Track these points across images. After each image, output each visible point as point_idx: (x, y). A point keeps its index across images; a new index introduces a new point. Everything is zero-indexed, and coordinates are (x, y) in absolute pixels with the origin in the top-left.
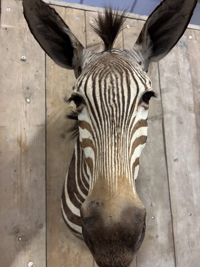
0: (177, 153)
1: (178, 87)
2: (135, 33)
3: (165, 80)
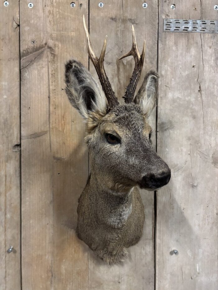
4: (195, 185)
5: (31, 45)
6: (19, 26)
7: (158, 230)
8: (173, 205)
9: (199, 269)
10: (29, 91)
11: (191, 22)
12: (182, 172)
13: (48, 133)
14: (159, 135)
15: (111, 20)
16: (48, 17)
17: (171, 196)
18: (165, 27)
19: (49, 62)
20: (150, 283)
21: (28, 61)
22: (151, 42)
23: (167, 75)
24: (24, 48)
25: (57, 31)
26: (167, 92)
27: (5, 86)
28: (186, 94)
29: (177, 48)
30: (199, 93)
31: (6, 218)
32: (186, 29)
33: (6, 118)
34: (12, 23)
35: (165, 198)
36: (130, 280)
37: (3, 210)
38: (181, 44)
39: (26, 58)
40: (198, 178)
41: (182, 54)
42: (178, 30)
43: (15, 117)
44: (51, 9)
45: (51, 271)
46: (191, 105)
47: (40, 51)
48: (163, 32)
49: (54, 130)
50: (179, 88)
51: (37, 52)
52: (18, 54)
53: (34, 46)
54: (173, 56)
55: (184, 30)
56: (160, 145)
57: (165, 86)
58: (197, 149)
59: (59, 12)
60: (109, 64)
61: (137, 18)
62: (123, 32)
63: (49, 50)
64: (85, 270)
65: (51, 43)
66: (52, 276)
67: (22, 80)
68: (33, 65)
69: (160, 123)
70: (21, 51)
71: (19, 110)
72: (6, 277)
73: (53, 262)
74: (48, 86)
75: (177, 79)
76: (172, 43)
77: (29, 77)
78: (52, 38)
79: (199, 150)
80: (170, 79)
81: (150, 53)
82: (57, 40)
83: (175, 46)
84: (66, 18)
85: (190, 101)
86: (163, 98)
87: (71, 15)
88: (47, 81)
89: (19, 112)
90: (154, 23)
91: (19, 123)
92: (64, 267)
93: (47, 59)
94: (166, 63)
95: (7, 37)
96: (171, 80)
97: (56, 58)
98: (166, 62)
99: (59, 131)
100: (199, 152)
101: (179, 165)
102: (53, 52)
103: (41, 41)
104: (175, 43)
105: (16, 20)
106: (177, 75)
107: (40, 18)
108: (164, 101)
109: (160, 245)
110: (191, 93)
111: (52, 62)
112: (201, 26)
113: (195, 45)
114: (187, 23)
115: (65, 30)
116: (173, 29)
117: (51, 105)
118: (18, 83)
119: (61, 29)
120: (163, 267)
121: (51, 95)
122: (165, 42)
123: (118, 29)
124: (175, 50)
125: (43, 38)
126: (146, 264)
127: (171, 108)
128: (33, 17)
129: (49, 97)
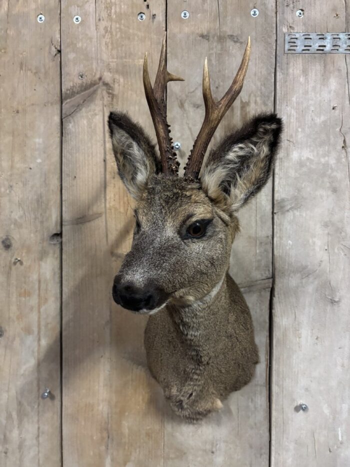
0: (307, 390)
1: (335, 190)
2: (205, 33)
3: (292, 173)
4: (337, 300)
5: (78, 81)
6: (60, 51)
7: (275, 370)
8: (300, 332)
9: (342, 437)
10: (75, 151)
11: (329, 37)
12: (315, 278)
13: (104, 216)
14: (278, 218)
15: (201, 38)
16: (104, 36)
17: (295, 317)
18: (287, 47)
19: (105, 106)
20: (261, 455)
21: (73, 106)
22: (264, 72)
23: (290, 122)
24: (67, 85)
25: (117, 59)
26: (291, 150)
27: (39, 144)
28: (321, 153)
29: (307, 80)
30: (344, 151)
31: (39, 345)
32: (321, 48)
33: (41, 194)
34: (50, 48)
35: (286, 320)
36: (230, 449)
37: (36, 333)
38: (314, 72)
39: (70, 102)
40: (342, 289)
41: (314, 88)
42: (309, 50)
43: (53, 190)
44: (109, 24)
45: (107, 430)
46: (330, 171)
47: (92, 89)
48: (284, 53)
49: (113, 211)
50: (309, 144)
51: (86, 92)
52: (59, 95)
53: (83, 82)
54: (301, 92)
55: (317, 50)
56: (278, 235)
57: (287, 140)
58: (339, 242)
59: (120, 29)
60: (198, 107)
61: (241, 33)
62: (220, 56)
63: (104, 88)
64: (159, 430)
65: (108, 77)
66: (109, 437)
67: (64, 134)
68: (81, 112)
69: (279, 199)
70: (63, 90)
71: (59, 180)
72: (38, 436)
73: (110, 416)
74: (103, 144)
75: (306, 129)
76: (298, 71)
77: (74, 130)
78: (110, 69)
79: (342, 242)
80: (295, 129)
81: (263, 88)
82: (117, 71)
83: (303, 76)
84: (131, 37)
85: (328, 164)
86: (283, 160)
87: (139, 33)
88: (102, 135)
89: (59, 184)
90: (269, 40)
91: (59, 201)
92: (126, 425)
93: (101, 102)
94: (288, 104)
95: (43, 70)
96: (297, 131)
97: (115, 100)
98: (288, 102)
99: (120, 212)
100: (342, 247)
101: (309, 267)
102: (110, 91)
103: (94, 74)
104: (303, 72)
105: (55, 43)
106: (306, 122)
107: (91, 39)
108: (286, 164)
109: (278, 395)
110: (329, 152)
111: (109, 106)
112: (346, 43)
113: (336, 73)
114: (323, 38)
115: (129, 56)
116: (300, 48)
117: (107, 173)
118: (58, 140)
119: (124, 55)
120: (283, 431)
121: (108, 157)
122: (287, 70)
123: (211, 52)
124: (303, 82)
125: (97, 70)
126: (256, 424)
127: (297, 175)
128: (80, 38)
129: (105, 161)
